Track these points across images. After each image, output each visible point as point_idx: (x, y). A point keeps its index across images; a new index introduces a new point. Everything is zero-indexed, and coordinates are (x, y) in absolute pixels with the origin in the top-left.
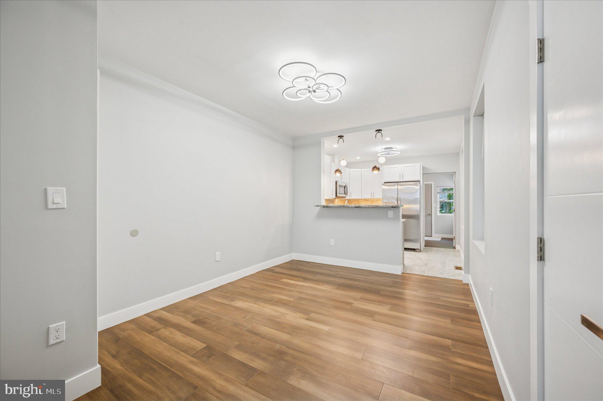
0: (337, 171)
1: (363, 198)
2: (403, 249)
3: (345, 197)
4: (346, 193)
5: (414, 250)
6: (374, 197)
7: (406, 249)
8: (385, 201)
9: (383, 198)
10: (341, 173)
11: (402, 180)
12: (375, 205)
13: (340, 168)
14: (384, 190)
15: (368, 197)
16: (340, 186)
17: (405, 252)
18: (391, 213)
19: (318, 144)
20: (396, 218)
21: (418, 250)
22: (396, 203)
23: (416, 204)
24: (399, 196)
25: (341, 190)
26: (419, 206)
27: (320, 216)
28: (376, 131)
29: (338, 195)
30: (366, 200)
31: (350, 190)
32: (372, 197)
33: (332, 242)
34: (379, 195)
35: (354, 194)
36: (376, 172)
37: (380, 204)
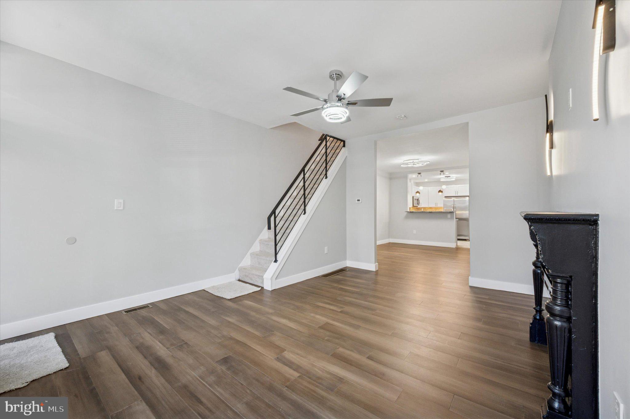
0: (418, 192)
1: (429, 206)
2: (457, 239)
3: (417, 206)
4: (418, 204)
5: (465, 240)
6: (438, 206)
7: (459, 239)
8: (445, 209)
9: (444, 207)
10: (420, 194)
11: (457, 195)
12: (438, 211)
13: (419, 191)
14: (444, 201)
15: (433, 206)
16: (415, 199)
17: (458, 241)
18: (449, 216)
19: (406, 177)
20: (452, 218)
21: (468, 240)
22: (453, 210)
23: (466, 210)
24: (455, 205)
25: (415, 202)
26: (468, 212)
27: (407, 217)
28: (441, 171)
29: (414, 205)
30: (431, 208)
31: (421, 201)
32: (436, 206)
33: (415, 232)
34: (441, 205)
35: (423, 204)
36: (440, 193)
37: (442, 210)
